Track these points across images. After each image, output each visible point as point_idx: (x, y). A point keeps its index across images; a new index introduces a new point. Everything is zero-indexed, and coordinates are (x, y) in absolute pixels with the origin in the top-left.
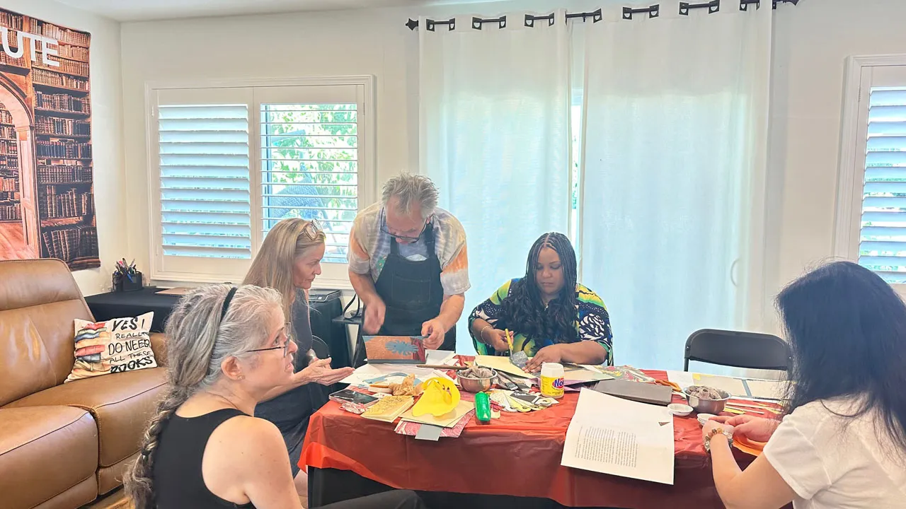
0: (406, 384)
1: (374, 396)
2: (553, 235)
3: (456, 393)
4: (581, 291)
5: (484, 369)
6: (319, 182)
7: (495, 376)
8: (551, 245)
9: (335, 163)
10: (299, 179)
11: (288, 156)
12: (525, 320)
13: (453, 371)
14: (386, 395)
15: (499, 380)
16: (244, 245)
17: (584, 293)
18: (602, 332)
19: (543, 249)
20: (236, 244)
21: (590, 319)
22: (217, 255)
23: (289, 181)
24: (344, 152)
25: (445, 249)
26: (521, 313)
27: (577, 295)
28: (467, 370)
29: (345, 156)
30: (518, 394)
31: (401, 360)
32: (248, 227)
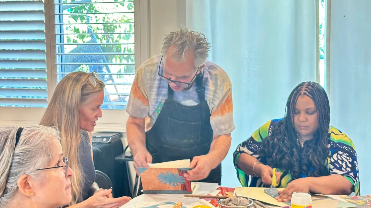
2: (309, 84)
4: (332, 132)
5: (241, 199)
6: (104, 42)
7: (252, 204)
8: (307, 93)
9: (118, 25)
10: (87, 39)
11: (79, 21)
12: (283, 158)
13: (215, 200)
16: (42, 96)
17: (336, 134)
18: (349, 167)
19: (300, 96)
20: (36, 96)
21: (339, 156)
22: (21, 105)
23: (80, 41)
24: (124, 16)
25: (214, 96)
26: (280, 151)
27: (329, 135)
28: (227, 199)
29: (126, 19)
31: (171, 191)
32: (45, 80)
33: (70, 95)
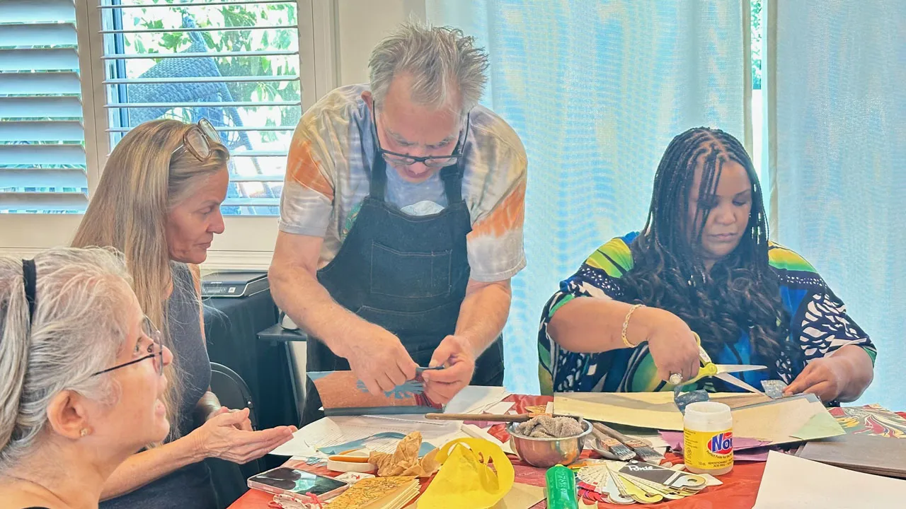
0: (402, 453)
1: (338, 478)
3: (506, 469)
5: (564, 419)
7: (589, 431)
13: (502, 425)
14: (363, 476)
15: (598, 441)
16: (76, 186)
20: (59, 186)
22: (23, 209)
25: (484, 188)
28: (530, 422)
30: (637, 468)
31: (392, 407)
32: (80, 147)
33: (143, 178)
